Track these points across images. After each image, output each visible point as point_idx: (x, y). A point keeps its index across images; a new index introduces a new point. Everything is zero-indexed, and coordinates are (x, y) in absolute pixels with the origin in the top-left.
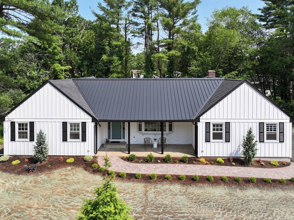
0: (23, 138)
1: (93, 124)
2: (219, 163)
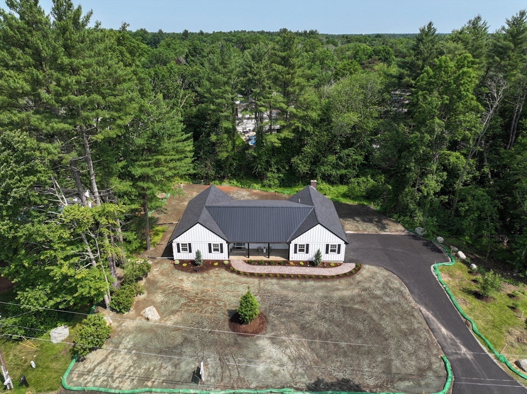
0: (185, 250)
1: (227, 244)
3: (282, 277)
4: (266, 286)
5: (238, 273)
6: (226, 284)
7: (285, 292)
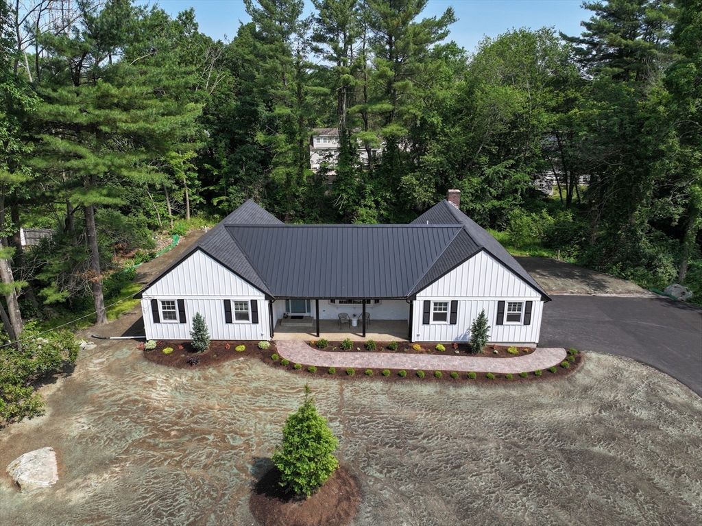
0: (170, 318)
1: (267, 302)
2: (438, 352)
3: (397, 376)
4: (357, 398)
5: (291, 367)
6: (257, 392)
7: (406, 413)
